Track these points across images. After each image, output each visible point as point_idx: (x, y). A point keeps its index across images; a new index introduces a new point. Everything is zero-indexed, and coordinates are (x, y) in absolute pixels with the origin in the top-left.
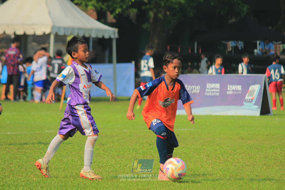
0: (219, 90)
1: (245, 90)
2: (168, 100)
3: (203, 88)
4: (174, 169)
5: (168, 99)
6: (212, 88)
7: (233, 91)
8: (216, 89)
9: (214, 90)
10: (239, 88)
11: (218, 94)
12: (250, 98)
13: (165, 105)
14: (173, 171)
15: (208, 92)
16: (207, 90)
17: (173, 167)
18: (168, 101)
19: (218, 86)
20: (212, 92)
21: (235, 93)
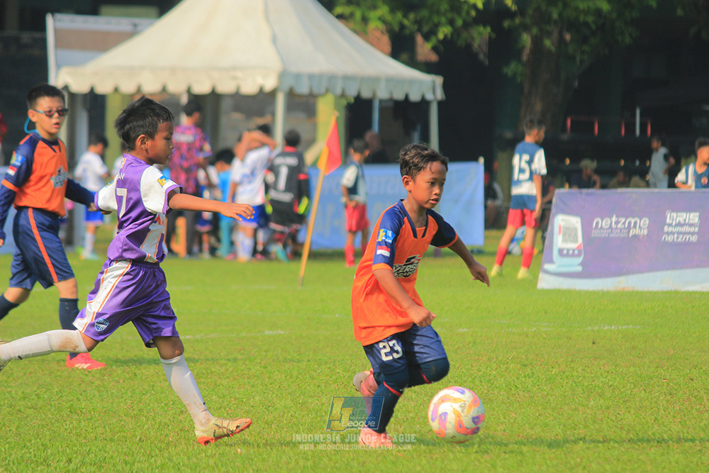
0: (695, 229)
2: (412, 260)
3: (658, 224)
4: (459, 410)
5: (414, 257)
6: (679, 224)
8: (690, 225)
9: (685, 229)
11: (694, 238)
13: (404, 273)
14: (458, 416)
15: (668, 233)
17: (457, 406)
18: (412, 264)
19: (694, 217)
20: (679, 233)
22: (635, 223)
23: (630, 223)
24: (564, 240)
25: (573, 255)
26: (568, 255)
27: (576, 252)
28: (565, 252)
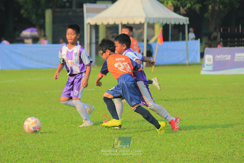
3: (233, 57)
6: (239, 57)
8: (242, 57)
16: (235, 58)
22: (227, 57)
23: (225, 57)
24: (208, 61)
25: (210, 65)
26: (209, 65)
27: (211, 65)
28: (208, 65)
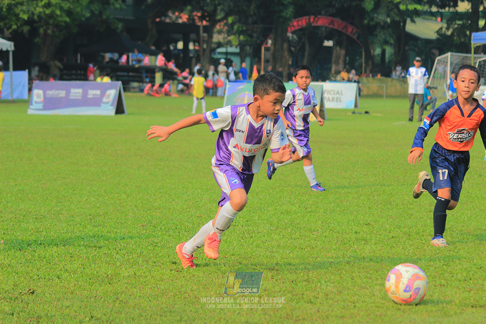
0: (81, 95)
1: (103, 94)
3: (68, 93)
6: (76, 93)
7: (93, 95)
8: (79, 93)
9: (78, 95)
10: (98, 92)
11: (80, 98)
12: (107, 100)
15: (72, 96)
16: (71, 94)
19: (80, 91)
20: (76, 96)
21: (95, 96)
22: (61, 93)
24: (37, 98)
25: (40, 103)
28: (37, 102)
